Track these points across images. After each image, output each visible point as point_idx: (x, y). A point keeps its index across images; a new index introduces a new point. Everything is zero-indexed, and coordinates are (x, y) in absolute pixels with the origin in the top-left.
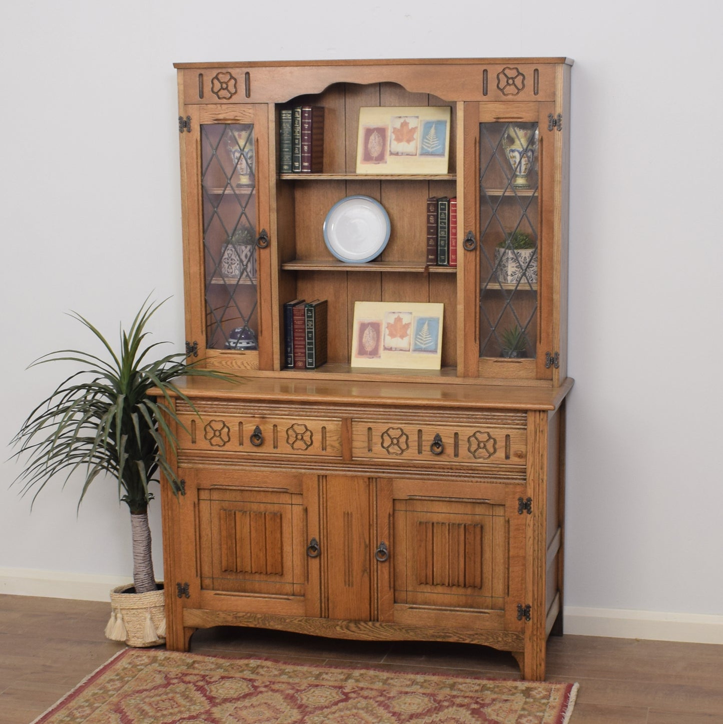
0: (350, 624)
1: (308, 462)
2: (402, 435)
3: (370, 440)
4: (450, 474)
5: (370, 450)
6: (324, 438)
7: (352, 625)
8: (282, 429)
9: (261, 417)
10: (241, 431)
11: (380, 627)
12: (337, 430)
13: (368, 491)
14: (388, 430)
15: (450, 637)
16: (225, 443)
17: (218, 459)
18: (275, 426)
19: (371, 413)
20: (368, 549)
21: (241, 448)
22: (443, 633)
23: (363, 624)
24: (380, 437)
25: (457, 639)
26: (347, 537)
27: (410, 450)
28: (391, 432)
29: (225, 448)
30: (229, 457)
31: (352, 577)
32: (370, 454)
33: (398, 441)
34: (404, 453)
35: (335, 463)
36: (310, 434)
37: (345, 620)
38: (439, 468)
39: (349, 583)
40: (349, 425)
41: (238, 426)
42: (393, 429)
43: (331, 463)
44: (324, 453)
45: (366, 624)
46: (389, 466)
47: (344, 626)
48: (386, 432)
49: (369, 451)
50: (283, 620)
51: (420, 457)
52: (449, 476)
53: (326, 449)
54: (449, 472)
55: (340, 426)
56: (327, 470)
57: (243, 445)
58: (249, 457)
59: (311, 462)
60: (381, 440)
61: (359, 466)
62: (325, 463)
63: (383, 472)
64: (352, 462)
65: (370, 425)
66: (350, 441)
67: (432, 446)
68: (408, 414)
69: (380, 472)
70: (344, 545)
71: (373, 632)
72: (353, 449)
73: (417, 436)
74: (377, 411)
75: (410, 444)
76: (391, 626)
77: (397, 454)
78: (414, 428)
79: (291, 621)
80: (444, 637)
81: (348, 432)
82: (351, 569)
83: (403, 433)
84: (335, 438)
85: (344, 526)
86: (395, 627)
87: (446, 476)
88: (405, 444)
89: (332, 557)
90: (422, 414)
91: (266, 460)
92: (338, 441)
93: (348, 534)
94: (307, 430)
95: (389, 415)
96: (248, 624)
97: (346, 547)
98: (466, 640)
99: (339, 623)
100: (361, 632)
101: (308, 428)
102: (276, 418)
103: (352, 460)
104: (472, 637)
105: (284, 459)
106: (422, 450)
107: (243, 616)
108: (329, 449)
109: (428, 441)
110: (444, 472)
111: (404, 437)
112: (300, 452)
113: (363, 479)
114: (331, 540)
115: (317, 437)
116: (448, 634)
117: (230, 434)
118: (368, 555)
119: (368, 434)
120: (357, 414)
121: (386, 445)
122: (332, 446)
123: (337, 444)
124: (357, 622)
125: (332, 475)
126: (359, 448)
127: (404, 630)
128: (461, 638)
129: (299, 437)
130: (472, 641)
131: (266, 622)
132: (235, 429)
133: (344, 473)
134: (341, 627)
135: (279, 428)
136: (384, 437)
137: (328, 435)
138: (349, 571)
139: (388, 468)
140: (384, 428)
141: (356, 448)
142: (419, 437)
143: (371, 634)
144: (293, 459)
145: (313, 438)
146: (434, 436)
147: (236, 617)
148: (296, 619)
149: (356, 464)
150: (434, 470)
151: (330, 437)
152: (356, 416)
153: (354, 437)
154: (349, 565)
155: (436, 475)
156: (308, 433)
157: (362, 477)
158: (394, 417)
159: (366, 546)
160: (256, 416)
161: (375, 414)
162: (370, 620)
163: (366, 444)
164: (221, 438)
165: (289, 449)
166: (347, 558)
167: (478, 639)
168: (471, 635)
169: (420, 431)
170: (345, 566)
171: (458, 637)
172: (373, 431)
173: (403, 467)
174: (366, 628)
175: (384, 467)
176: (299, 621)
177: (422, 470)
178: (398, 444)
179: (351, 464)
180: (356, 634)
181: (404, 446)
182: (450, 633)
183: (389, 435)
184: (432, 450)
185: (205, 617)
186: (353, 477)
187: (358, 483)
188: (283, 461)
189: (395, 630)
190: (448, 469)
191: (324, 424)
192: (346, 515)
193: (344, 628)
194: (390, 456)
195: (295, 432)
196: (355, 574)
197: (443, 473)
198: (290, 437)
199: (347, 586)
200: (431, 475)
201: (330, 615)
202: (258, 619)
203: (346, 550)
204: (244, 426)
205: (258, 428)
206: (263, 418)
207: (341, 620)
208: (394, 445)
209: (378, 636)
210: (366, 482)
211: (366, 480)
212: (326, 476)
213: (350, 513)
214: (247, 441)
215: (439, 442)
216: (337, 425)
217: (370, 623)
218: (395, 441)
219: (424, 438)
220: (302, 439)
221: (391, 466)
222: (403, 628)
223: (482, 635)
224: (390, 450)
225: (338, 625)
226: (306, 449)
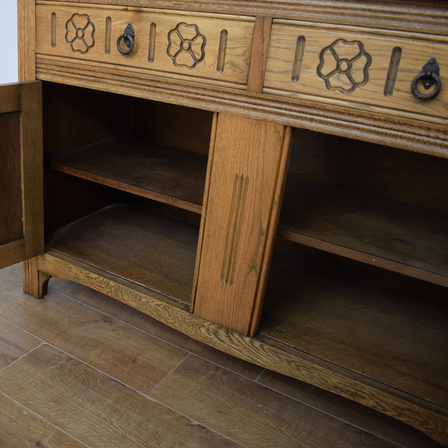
0: (219, 331)
1: (194, 87)
2: (359, 55)
3: (298, 59)
4: (439, 141)
5: (295, 77)
6: (222, 49)
7: (222, 333)
8: (162, 30)
9: (135, 11)
10: (108, 29)
11: (260, 348)
12: (245, 38)
13: (279, 148)
14: (335, 43)
15: (364, 398)
16: (88, 48)
17: (79, 72)
18: (153, 25)
19: (309, 8)
20: (264, 237)
21: (106, 58)
22: (353, 388)
23: (237, 336)
24: (317, 56)
25: (374, 404)
26: (235, 212)
27: (368, 86)
28: (340, 49)
29: (87, 56)
30: (92, 69)
31: (233, 271)
32: (295, 86)
33: (350, 67)
34: (357, 90)
35: (235, 94)
36: (202, 42)
37: (213, 323)
38: (421, 127)
39: (228, 278)
40: (267, 28)
41: (105, 24)
42: (345, 41)
43: (228, 93)
44: (218, 75)
45: (242, 338)
46: (324, 110)
47: (211, 330)
48: (331, 47)
49: (293, 79)
50: (138, 297)
51: (388, 101)
52: (435, 144)
53: (223, 70)
54: (437, 138)
55: (250, 31)
56: (221, 103)
57: (109, 52)
58: (116, 72)
59: (198, 88)
60: (318, 62)
61: (272, 104)
62: (218, 91)
63: (312, 120)
64: (263, 96)
65: (303, 31)
66: (264, 57)
67: (416, 82)
68: (380, 15)
69: (306, 119)
70: (229, 224)
71: (248, 351)
72: (267, 73)
73: (389, 60)
74: (321, 6)
75: (371, 73)
76: (276, 353)
77: (342, 90)
78: (385, 43)
79: (147, 302)
80: (353, 395)
81: (263, 42)
82: (232, 261)
83: (362, 51)
84: (239, 51)
85: (234, 194)
86: (281, 356)
87: (430, 144)
88: (362, 72)
89: (209, 236)
90: (408, 17)
91: (136, 78)
92: (244, 58)
93: (238, 209)
94: (198, 34)
95: (342, 14)
96: (100, 288)
97: (232, 227)
98: (388, 411)
99: (206, 324)
100: (233, 346)
101: (201, 32)
102: (155, 13)
103: (262, 92)
104: (400, 411)
105: (161, 79)
106: (392, 88)
107: (95, 279)
108: (228, 70)
109: (410, 71)
110: (428, 136)
111: (363, 59)
112: (185, 70)
113: (276, 127)
114: (211, 212)
115: (212, 47)
116: (359, 393)
117: (95, 34)
118: (262, 246)
119: (297, 48)
120: (284, 9)
121: (325, 71)
122: (233, 64)
123: (241, 62)
124: (230, 331)
125: (227, 113)
126: (277, 73)
127: (293, 365)
128: (381, 406)
129: (186, 45)
130: (398, 416)
131: (120, 294)
132: (101, 27)
133: (246, 112)
134: (208, 330)
135: (158, 29)
136: (325, 57)
137: (229, 44)
138: (230, 262)
139: (321, 113)
140: (328, 38)
141: (272, 72)
142: (392, 63)
143: (246, 353)
144: (173, 81)
145: (206, 48)
146: (424, 63)
147: (88, 277)
148: (153, 301)
149: (267, 100)
150: (409, 129)
151: (233, 48)
152: (280, 13)
153: (273, 52)
154: (231, 252)
155: (408, 139)
156: (200, 40)
157: (275, 123)
158: (352, 19)
159: (261, 233)
160: (129, 8)
161: (315, 12)
162: (248, 335)
163: (290, 67)
164: (84, 41)
165: (168, 65)
166: (230, 242)
167: (409, 417)
168: (398, 407)
169: (397, 51)
170: (226, 253)
171: (377, 402)
172: (306, 43)
173: (349, 114)
174: (240, 342)
175: (315, 112)
176: (156, 305)
177: (386, 125)
178: (348, 72)
179: (259, 98)
180: (226, 346)
181: (358, 77)
182: (364, 393)
183: (334, 54)
184: (414, 90)
185: (57, 267)
186: (258, 120)
187: (266, 132)
188: (159, 82)
189: (281, 360)
190: (438, 131)
191: (226, 25)
192: (239, 181)
193: (211, 334)
194: (330, 93)
195: (180, 37)
196: (237, 268)
197: (426, 139)
198: (173, 45)
199: (224, 281)
200: (401, 137)
201: (195, 311)
202: (111, 287)
203: (231, 231)
204: (112, 24)
205: (129, 27)
206: (139, 11)
207: (209, 321)
208: (341, 72)
209: (256, 359)
210: (279, 132)
211: (281, 129)
212: (218, 113)
213: (245, 177)
214: (114, 47)
215: (434, 75)
216: (246, 28)
217: (247, 339)
218: (344, 66)
219: (401, 65)
220: (189, 48)
221: (328, 110)
222: (293, 361)
223: (418, 414)
224: (333, 81)
225: (204, 326)
226: (194, 66)
